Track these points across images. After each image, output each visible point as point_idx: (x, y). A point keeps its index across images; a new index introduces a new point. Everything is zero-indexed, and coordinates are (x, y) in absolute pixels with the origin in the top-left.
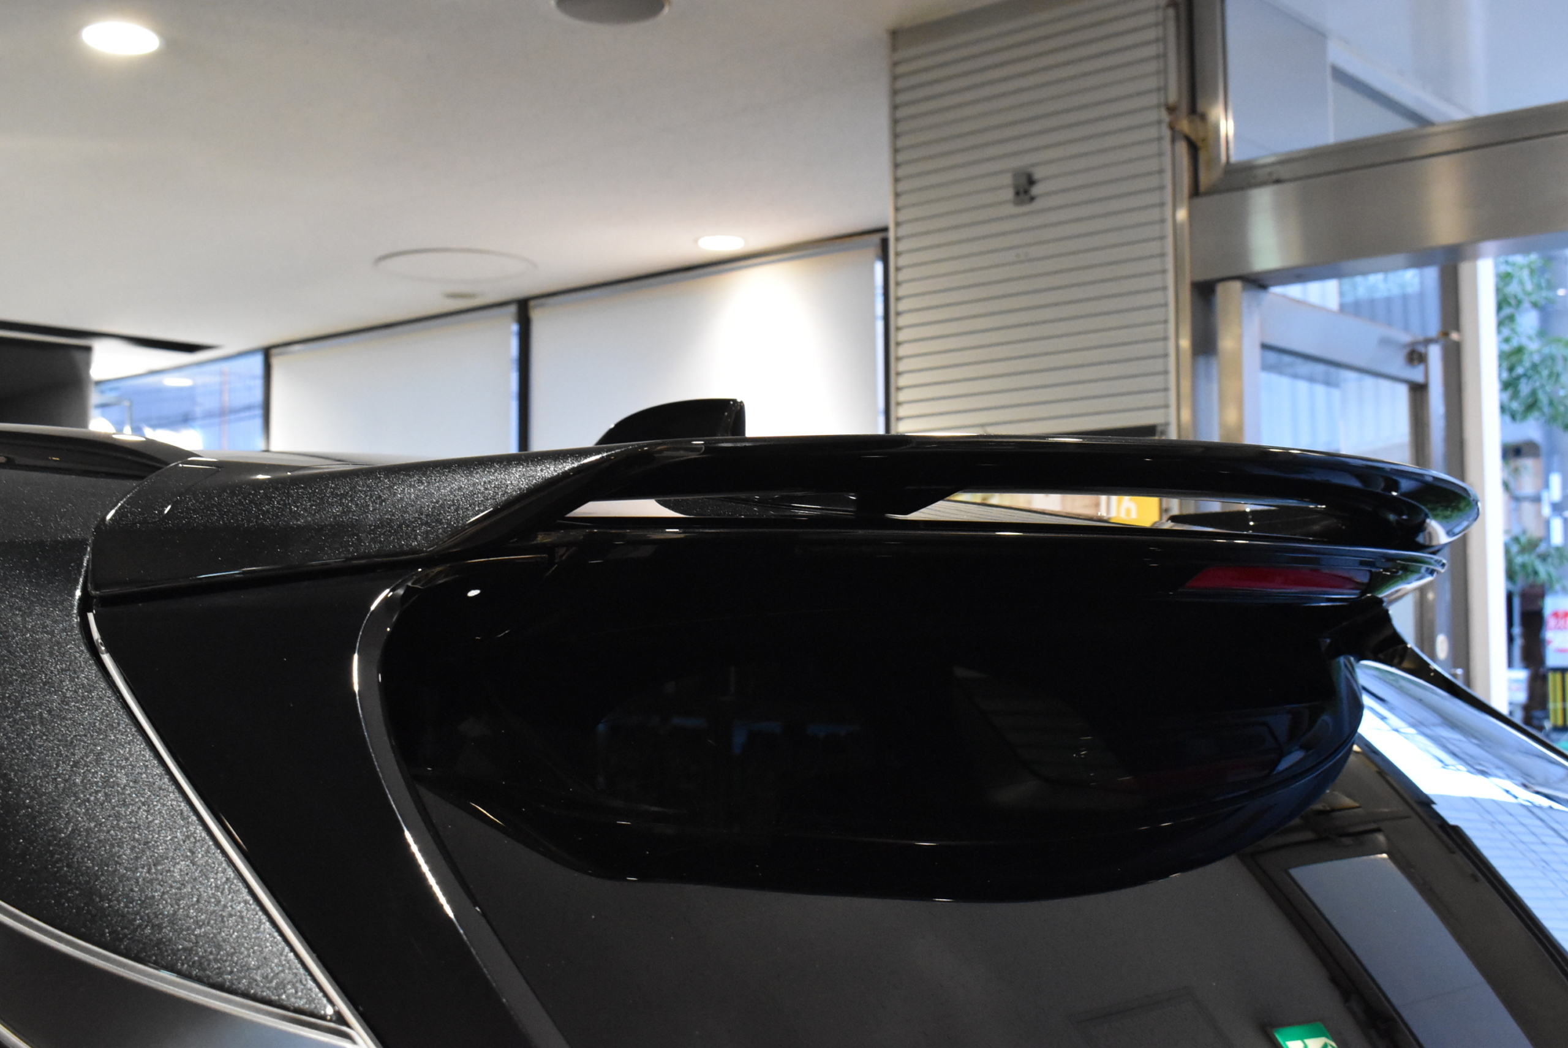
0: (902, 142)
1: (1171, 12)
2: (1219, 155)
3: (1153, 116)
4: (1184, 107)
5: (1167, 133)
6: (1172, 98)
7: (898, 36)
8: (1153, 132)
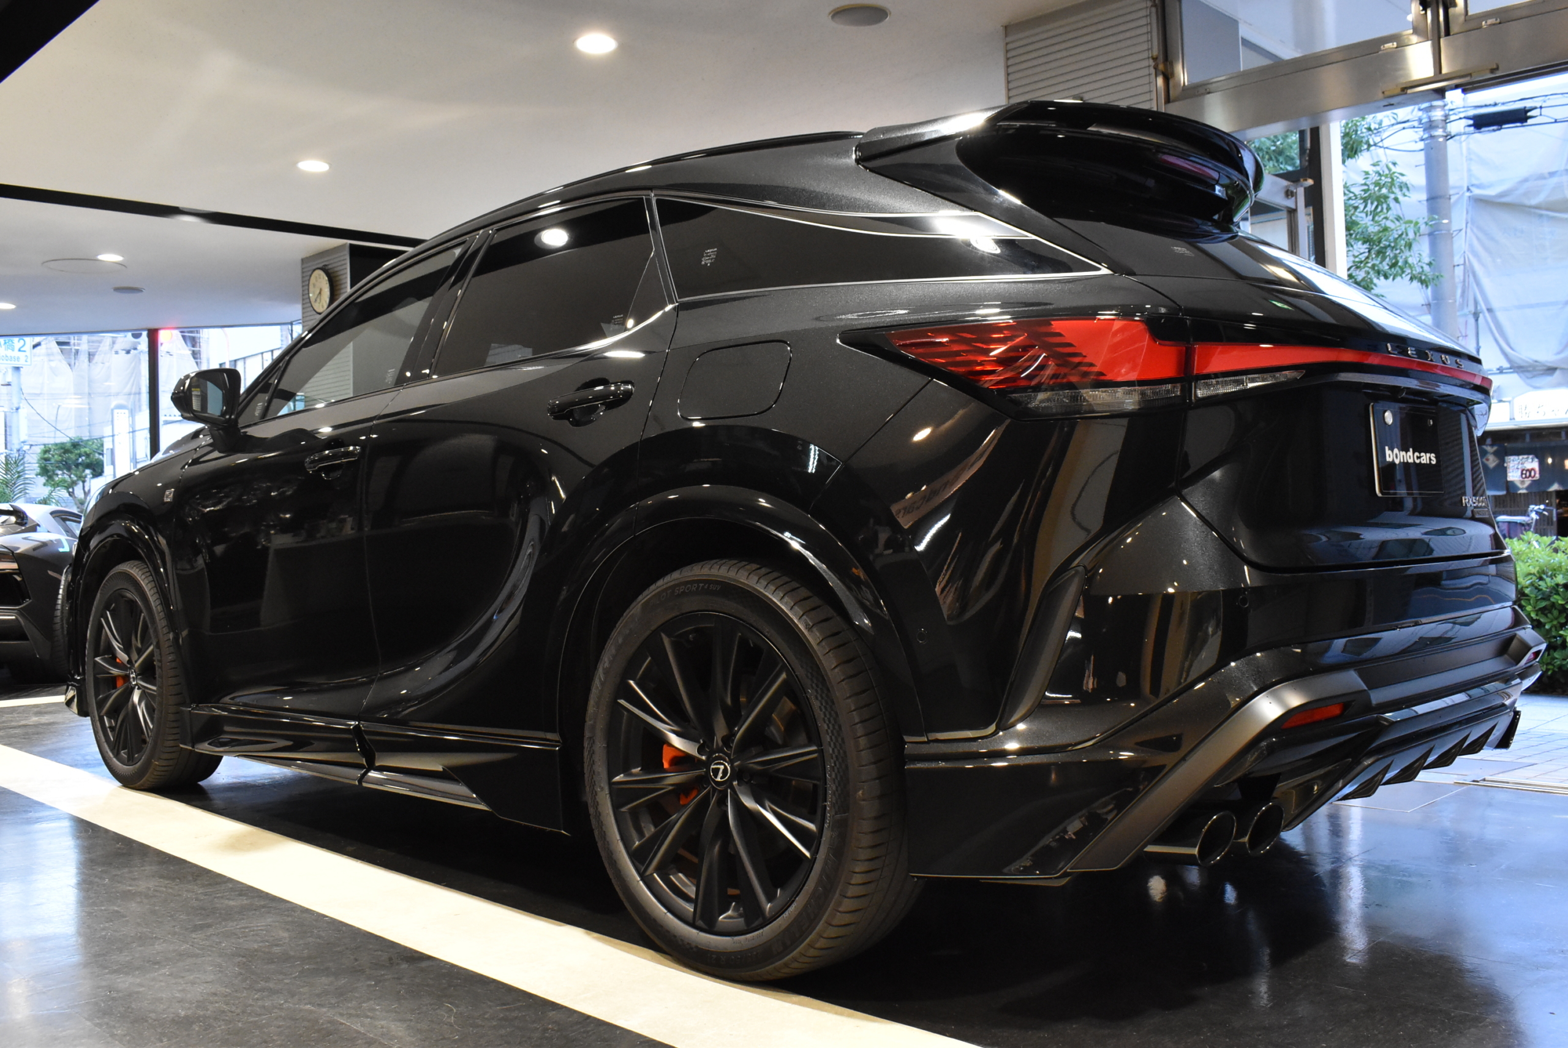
0: (1011, 86)
1: (1154, 10)
2: (1180, 81)
3: (1145, 63)
4: (1161, 58)
5: (1153, 71)
6: (1155, 53)
7: (1008, 29)
8: (1146, 72)
